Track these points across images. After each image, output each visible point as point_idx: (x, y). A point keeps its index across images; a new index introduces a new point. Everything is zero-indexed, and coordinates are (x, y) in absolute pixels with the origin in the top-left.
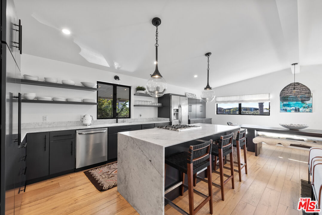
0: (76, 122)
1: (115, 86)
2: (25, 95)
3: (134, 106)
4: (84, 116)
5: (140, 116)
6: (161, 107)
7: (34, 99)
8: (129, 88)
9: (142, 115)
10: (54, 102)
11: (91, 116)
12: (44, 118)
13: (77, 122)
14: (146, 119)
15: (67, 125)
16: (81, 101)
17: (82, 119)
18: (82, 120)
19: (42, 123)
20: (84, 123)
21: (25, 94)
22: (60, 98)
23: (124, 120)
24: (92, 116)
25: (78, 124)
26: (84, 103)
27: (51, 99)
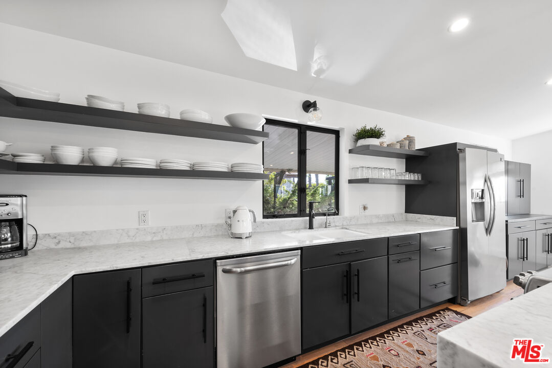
0: (216, 226)
1: (302, 130)
2: (91, 154)
3: (350, 181)
4: (235, 212)
5: (365, 208)
6: (420, 183)
7: (114, 164)
8: (334, 136)
9: (368, 206)
10: (160, 172)
11: (250, 211)
12: (142, 218)
13: (218, 226)
14: (377, 217)
15: (195, 235)
16: (225, 170)
17: (230, 218)
18: (229, 221)
19: (137, 229)
20: (234, 231)
21: (89, 149)
22: (176, 160)
23: (328, 222)
24: (253, 212)
25: (220, 233)
26: (233, 175)
27: (155, 164)
